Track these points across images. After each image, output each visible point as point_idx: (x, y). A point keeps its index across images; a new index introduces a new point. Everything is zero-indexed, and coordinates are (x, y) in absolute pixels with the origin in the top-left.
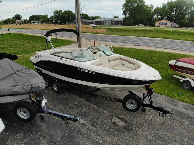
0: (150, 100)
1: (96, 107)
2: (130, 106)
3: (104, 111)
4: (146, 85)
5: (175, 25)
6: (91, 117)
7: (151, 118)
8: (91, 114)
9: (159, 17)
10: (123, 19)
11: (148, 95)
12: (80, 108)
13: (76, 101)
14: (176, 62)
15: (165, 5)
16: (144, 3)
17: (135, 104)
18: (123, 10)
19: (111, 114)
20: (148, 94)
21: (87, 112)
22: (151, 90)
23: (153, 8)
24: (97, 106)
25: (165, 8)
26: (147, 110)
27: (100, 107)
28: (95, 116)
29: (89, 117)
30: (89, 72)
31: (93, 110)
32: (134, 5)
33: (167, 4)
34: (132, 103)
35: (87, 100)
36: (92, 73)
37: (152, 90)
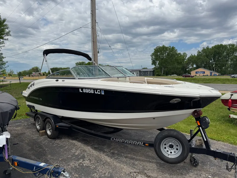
0: (205, 140)
1: (108, 159)
2: (169, 152)
3: (122, 166)
4: (193, 110)
5: (216, 74)
6: (97, 175)
7: (210, 177)
8: (98, 170)
9: (195, 66)
10: (153, 69)
11: (199, 130)
12: (81, 161)
13: (76, 150)
14: (232, 95)
15: (200, 52)
16: (175, 51)
17: (177, 147)
18: (152, 60)
19: (135, 170)
20: (200, 128)
21: (93, 167)
22: (205, 119)
23: (186, 56)
24: (111, 158)
25: (201, 55)
26: (200, 164)
27: (116, 159)
28: (105, 174)
29: (93, 175)
30: (96, 93)
31: (104, 164)
32: (164, 54)
33: (203, 51)
34: (171, 146)
35: (95, 149)
36: (100, 93)
37: (207, 119)
